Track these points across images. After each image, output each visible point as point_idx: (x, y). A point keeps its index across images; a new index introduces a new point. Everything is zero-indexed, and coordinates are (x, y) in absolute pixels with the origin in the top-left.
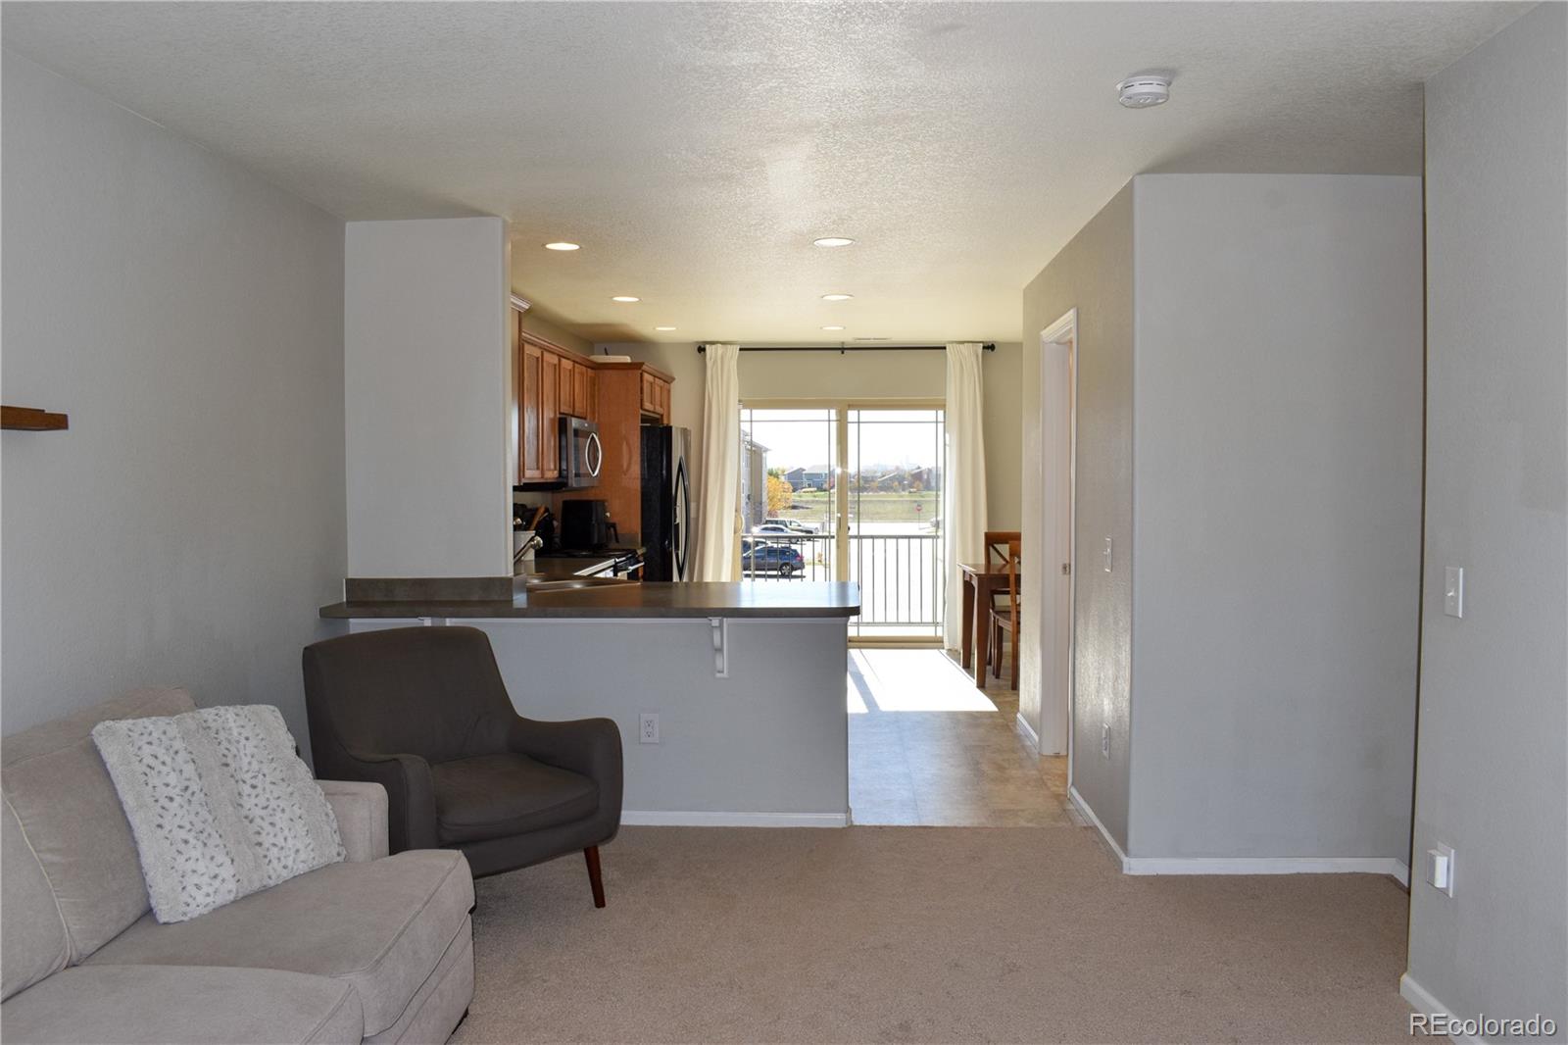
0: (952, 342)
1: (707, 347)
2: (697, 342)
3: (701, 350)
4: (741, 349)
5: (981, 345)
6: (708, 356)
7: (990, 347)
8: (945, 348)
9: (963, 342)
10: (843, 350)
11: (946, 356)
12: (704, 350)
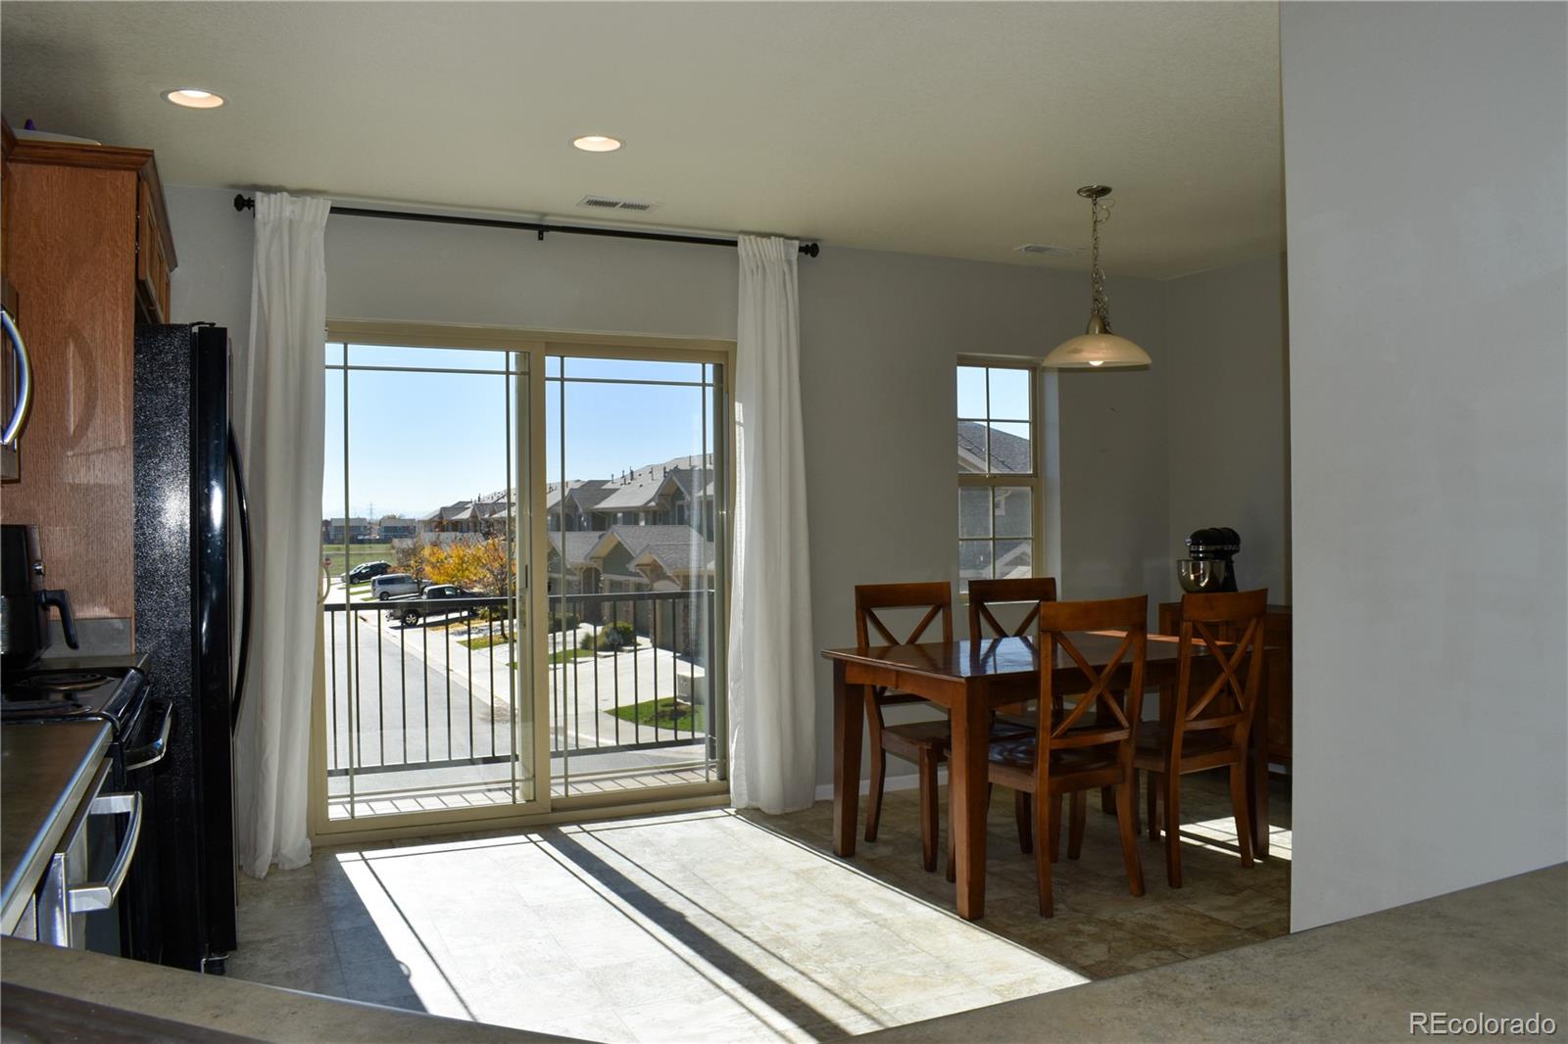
0: (749, 233)
1: (259, 196)
2: (234, 186)
3: (244, 203)
4: (334, 210)
5: (796, 243)
6: (259, 216)
7: (810, 249)
8: (734, 243)
9: (767, 235)
10: (541, 229)
11: (737, 257)
12: (250, 204)
